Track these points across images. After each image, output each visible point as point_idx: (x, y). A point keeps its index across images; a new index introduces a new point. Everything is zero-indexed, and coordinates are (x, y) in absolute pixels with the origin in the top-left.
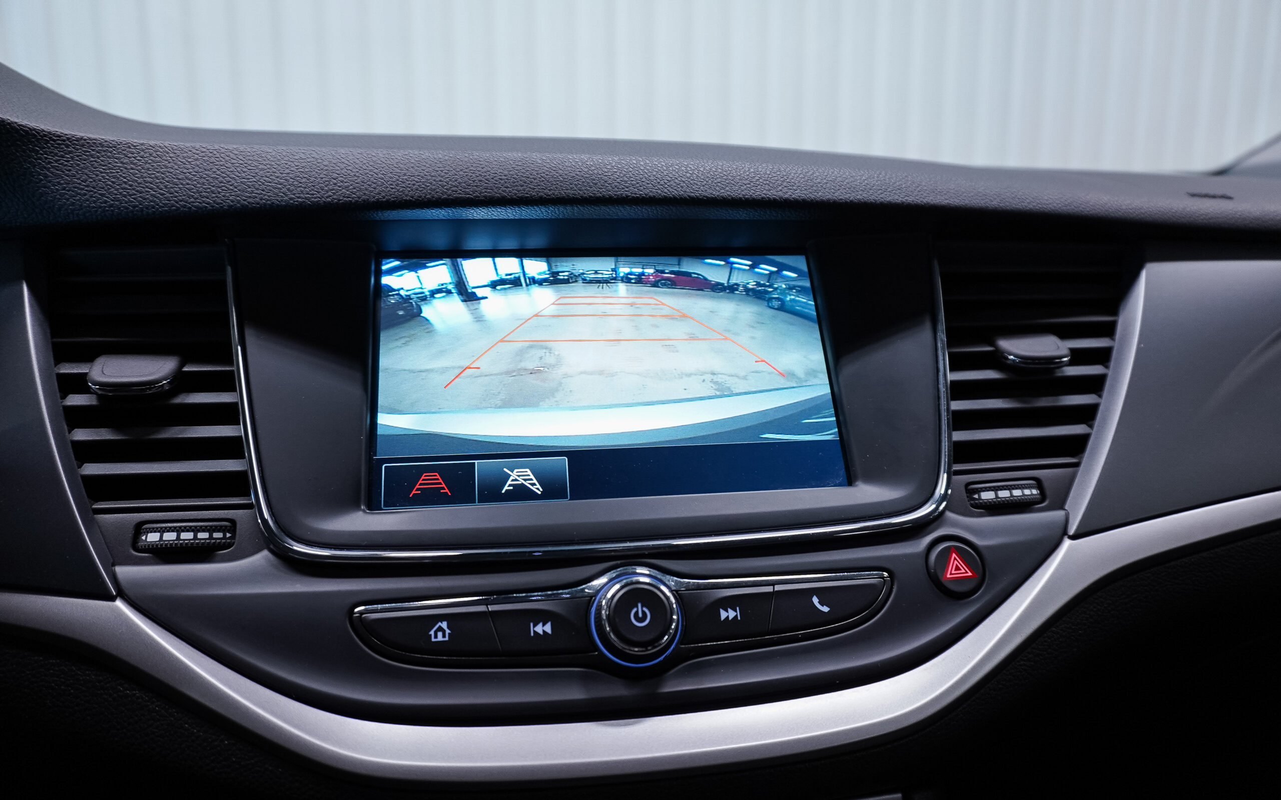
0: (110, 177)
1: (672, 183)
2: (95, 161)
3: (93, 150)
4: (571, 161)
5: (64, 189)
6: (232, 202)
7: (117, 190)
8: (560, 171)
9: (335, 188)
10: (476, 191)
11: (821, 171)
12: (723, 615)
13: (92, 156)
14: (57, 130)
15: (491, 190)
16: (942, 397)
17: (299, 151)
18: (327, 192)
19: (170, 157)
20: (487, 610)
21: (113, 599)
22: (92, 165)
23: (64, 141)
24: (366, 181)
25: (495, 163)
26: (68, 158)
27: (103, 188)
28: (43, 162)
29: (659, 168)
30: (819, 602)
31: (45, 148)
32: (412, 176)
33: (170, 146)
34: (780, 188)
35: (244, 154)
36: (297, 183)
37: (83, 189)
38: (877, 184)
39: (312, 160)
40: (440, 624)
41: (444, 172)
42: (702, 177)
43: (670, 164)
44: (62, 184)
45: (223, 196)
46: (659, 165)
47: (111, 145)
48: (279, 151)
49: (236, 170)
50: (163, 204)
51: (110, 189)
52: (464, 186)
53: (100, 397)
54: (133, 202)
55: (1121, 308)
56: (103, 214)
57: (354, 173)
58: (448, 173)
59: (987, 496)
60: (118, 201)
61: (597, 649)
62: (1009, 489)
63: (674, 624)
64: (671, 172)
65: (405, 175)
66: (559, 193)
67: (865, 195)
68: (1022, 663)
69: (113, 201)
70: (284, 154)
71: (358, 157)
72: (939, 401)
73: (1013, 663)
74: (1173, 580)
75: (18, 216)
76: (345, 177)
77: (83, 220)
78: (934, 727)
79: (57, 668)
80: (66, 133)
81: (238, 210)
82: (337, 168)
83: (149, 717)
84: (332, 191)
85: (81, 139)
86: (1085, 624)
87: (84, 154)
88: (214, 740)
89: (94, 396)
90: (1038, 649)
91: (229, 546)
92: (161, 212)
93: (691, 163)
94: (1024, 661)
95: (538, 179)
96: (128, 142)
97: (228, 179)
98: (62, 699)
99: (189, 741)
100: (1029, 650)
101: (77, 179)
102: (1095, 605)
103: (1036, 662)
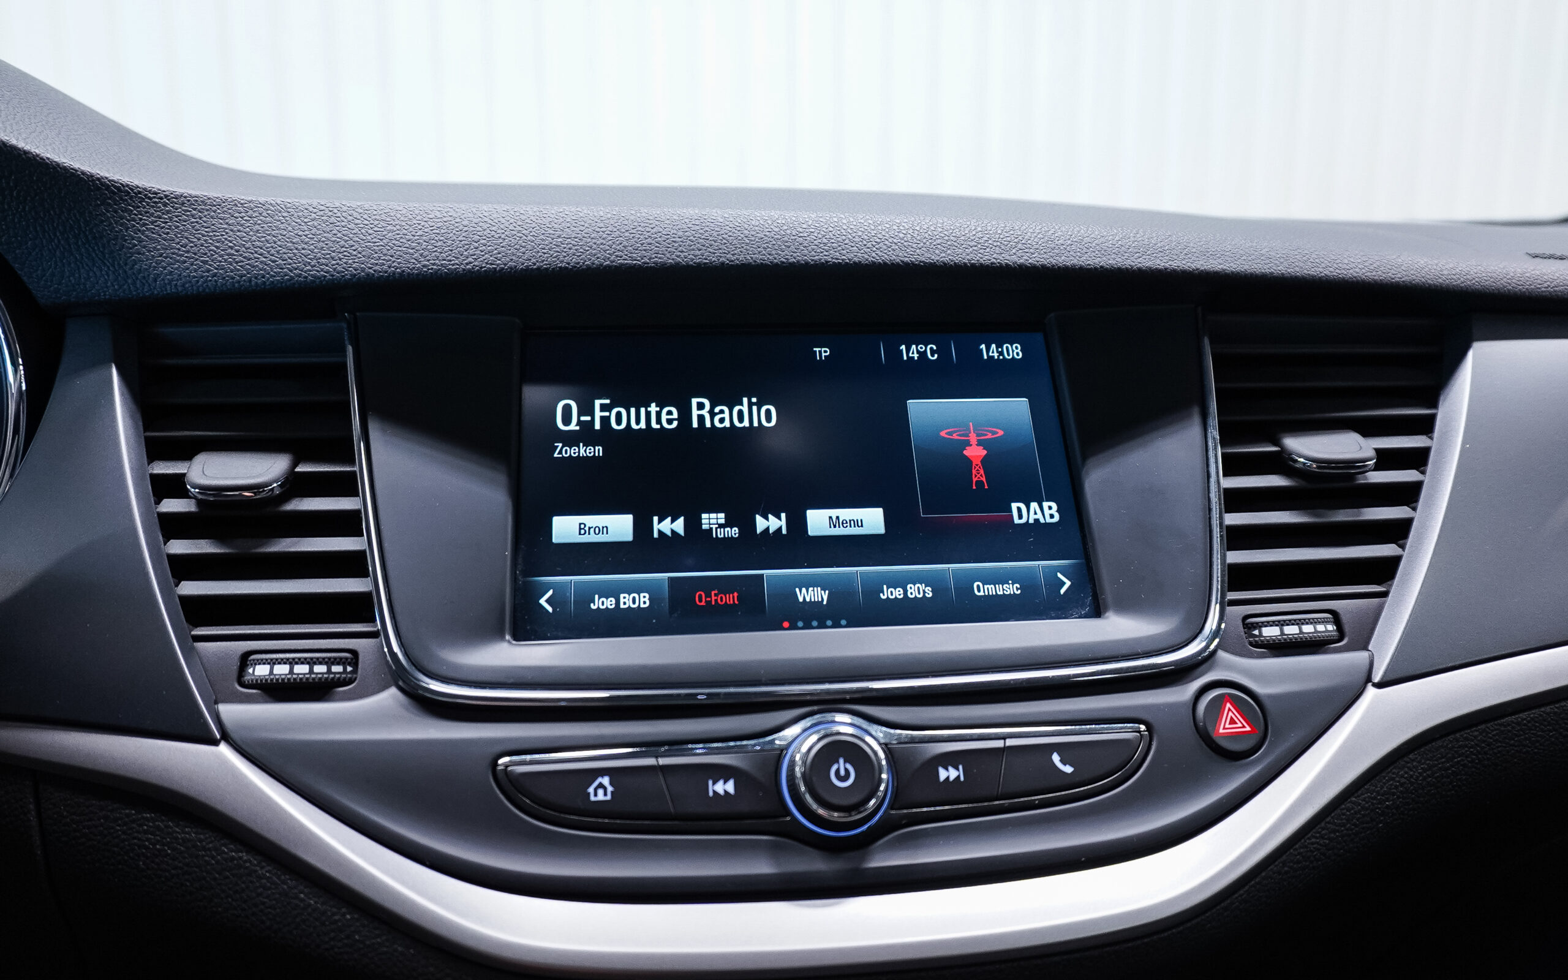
0: (213, 241)
1: (881, 245)
2: (197, 222)
3: (195, 209)
4: (759, 219)
5: (161, 255)
6: (355, 270)
7: (221, 256)
8: (746, 232)
9: (476, 252)
10: (645, 257)
11: (1064, 230)
12: (943, 774)
13: (193, 216)
14: (154, 186)
15: (663, 254)
16: (1214, 509)
17: (434, 208)
18: (467, 258)
19: (283, 217)
20: (655, 764)
21: (215, 743)
22: (193, 227)
23: (161, 198)
24: (512, 245)
25: (667, 222)
26: (166, 218)
27: (206, 254)
28: (138, 223)
29: (866, 227)
30: (1060, 761)
31: (139, 207)
32: (568, 238)
33: (282, 203)
34: (1014, 251)
35: (369, 212)
36: (432, 247)
37: (182, 255)
38: (1133, 245)
39: (450, 219)
40: (600, 780)
41: (606, 233)
42: (918, 238)
43: (879, 222)
44: (158, 250)
45: (345, 263)
46: (865, 224)
47: (214, 203)
48: (411, 209)
49: (360, 233)
50: (275, 272)
51: (212, 255)
52: (630, 250)
53: (200, 503)
54: (238, 270)
55: (1442, 398)
56: (205, 285)
57: (498, 235)
58: (611, 234)
59: (1270, 632)
60: (223, 269)
61: (789, 813)
62: (1298, 624)
63: (883, 785)
64: (880, 231)
65: (560, 237)
66: (745, 258)
67: (1119, 260)
68: (1313, 840)
69: (216, 269)
70: (417, 212)
71: (503, 216)
72: (1210, 514)
73: (1303, 841)
74: (1507, 741)
75: (107, 287)
76: (488, 239)
77: (182, 292)
78: (1203, 917)
79: (151, 824)
80: (163, 189)
81: (362, 279)
82: (479, 229)
83: (258, 884)
84: (473, 257)
85: (182, 196)
86: (1394, 794)
87: (184, 214)
88: (334, 914)
89: (193, 501)
90: (1335, 824)
91: (350, 682)
92: (273, 282)
93: (905, 220)
94: (1316, 838)
95: (720, 241)
96: (234, 199)
97: (351, 242)
98: (157, 860)
99: (305, 914)
100: (1323, 824)
101: (175, 244)
102: (1406, 769)
103: (1331, 840)
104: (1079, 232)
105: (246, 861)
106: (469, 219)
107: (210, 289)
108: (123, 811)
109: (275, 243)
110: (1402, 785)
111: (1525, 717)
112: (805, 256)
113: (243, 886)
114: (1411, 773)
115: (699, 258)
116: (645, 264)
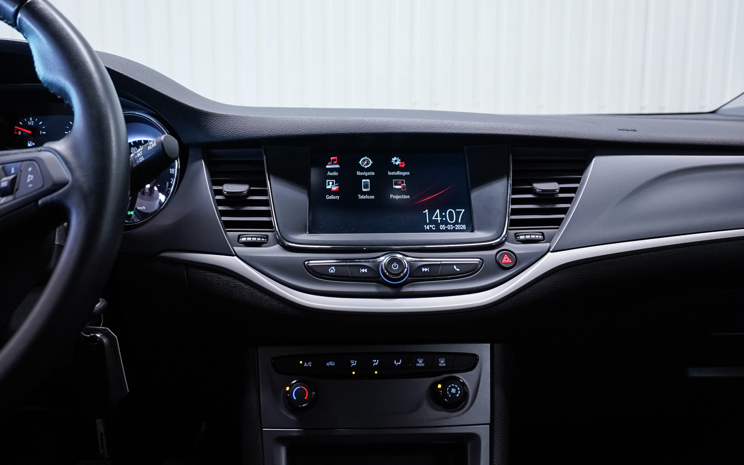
0: (230, 126)
1: (412, 127)
2: (226, 122)
3: (225, 118)
4: (378, 120)
5: (216, 130)
6: (268, 134)
7: (232, 131)
8: (374, 124)
10: (346, 131)
12: (423, 270)
13: (224, 120)
15: (351, 130)
16: (508, 203)
17: (289, 117)
19: (248, 120)
20: (346, 264)
21: (233, 256)
22: (224, 123)
23: (216, 115)
24: (310, 127)
26: (217, 120)
27: (228, 130)
28: (210, 122)
29: (408, 122)
30: (456, 268)
31: (210, 118)
32: (325, 126)
33: (248, 116)
34: (451, 129)
35: (271, 119)
36: (288, 128)
37: (221, 131)
38: (487, 127)
39: (293, 120)
40: (332, 267)
41: (336, 124)
42: (423, 125)
43: (413, 121)
45: (265, 133)
47: (230, 116)
48: (282, 118)
49: (269, 124)
50: (246, 135)
51: (230, 130)
52: (342, 129)
53: (226, 197)
54: (237, 134)
55: (584, 173)
57: (306, 125)
59: (522, 237)
61: (381, 277)
62: (530, 235)
63: (406, 270)
64: (413, 124)
67: (482, 131)
68: (527, 291)
69: (231, 134)
70: (284, 119)
71: (308, 119)
72: (507, 205)
75: (202, 139)
76: (303, 126)
77: (222, 140)
79: (217, 276)
80: (217, 113)
81: (270, 137)
82: (301, 123)
84: (299, 131)
85: (222, 114)
86: (553, 282)
87: (222, 119)
89: (224, 196)
90: (534, 288)
91: (266, 243)
92: (246, 138)
93: (420, 120)
95: (367, 126)
97: (266, 127)
99: (257, 297)
101: (220, 127)
103: (533, 292)
105: (242, 285)
106: (298, 120)
107: (229, 139)
110: (556, 279)
112: (391, 131)
113: (241, 291)
114: (560, 276)
115: (361, 131)
116: (346, 133)
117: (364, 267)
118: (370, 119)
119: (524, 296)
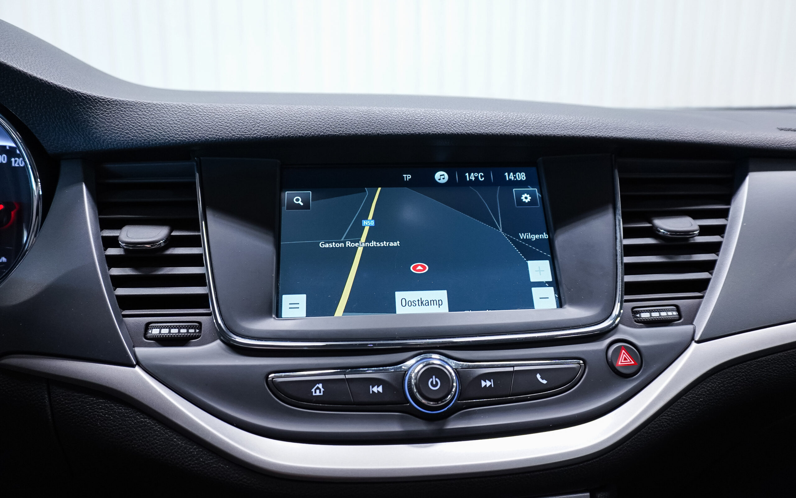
0: (131, 122)
1: (456, 125)
2: (123, 114)
3: (122, 107)
4: (396, 112)
5: (106, 130)
6: (200, 137)
7: (135, 130)
8: (390, 118)
9: (258, 128)
10: (341, 131)
11: (546, 117)
12: (483, 384)
13: (121, 111)
14: (102, 96)
15: (349, 129)
16: (619, 255)
17: (238, 106)
18: (254, 131)
19: (165, 111)
20: (345, 378)
21: (133, 366)
22: (122, 116)
23: (106, 102)
24: (276, 125)
26: (108, 112)
27: (128, 129)
28: (95, 114)
29: (449, 116)
30: (540, 378)
31: (95, 106)
32: (303, 121)
33: (164, 104)
34: (521, 128)
35: (206, 108)
36: (237, 126)
37: (116, 130)
38: (580, 125)
39: (245, 112)
41: (322, 119)
42: (474, 121)
43: (455, 113)
44: (105, 127)
45: (195, 134)
46: (448, 114)
47: (132, 104)
48: (227, 107)
49: (202, 119)
50: (161, 138)
51: (131, 130)
52: (333, 127)
53: (125, 250)
54: (144, 137)
55: (733, 200)
56: (127, 144)
57: (269, 120)
58: (324, 120)
59: (645, 315)
60: (136, 137)
61: (409, 402)
62: (659, 312)
63: (454, 388)
64: (456, 118)
65: (299, 121)
66: (389, 131)
67: (573, 132)
68: (664, 417)
69: (133, 136)
70: (230, 108)
71: (272, 110)
72: (616, 257)
73: (658, 417)
74: (761, 369)
75: (80, 145)
76: (264, 122)
77: (116, 148)
78: (609, 454)
79: (103, 405)
80: (107, 97)
81: (203, 142)
82: (260, 117)
83: (154, 434)
84: (257, 131)
85: (116, 101)
86: (704, 395)
87: (117, 110)
88: (190, 449)
89: (122, 249)
90: (674, 409)
91: (198, 337)
92: (160, 143)
93: (468, 112)
94: (665, 416)
95: (377, 123)
96: (141, 102)
97: (198, 124)
98: (106, 422)
99: (177, 448)
100: (668, 410)
101: (113, 124)
102: (710, 383)
103: (672, 417)
104: (553, 118)
105: (148, 423)
106: (255, 112)
107: (130, 146)
108: (90, 399)
109: (161, 124)
110: (708, 390)
111: (770, 358)
112: (419, 130)
113: (148, 434)
114: (713, 385)
115: (367, 131)
116: (341, 134)
117: (377, 382)
118: (381, 109)
119: (659, 425)
